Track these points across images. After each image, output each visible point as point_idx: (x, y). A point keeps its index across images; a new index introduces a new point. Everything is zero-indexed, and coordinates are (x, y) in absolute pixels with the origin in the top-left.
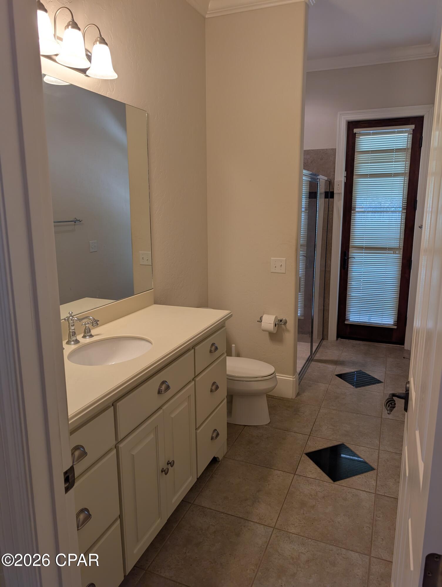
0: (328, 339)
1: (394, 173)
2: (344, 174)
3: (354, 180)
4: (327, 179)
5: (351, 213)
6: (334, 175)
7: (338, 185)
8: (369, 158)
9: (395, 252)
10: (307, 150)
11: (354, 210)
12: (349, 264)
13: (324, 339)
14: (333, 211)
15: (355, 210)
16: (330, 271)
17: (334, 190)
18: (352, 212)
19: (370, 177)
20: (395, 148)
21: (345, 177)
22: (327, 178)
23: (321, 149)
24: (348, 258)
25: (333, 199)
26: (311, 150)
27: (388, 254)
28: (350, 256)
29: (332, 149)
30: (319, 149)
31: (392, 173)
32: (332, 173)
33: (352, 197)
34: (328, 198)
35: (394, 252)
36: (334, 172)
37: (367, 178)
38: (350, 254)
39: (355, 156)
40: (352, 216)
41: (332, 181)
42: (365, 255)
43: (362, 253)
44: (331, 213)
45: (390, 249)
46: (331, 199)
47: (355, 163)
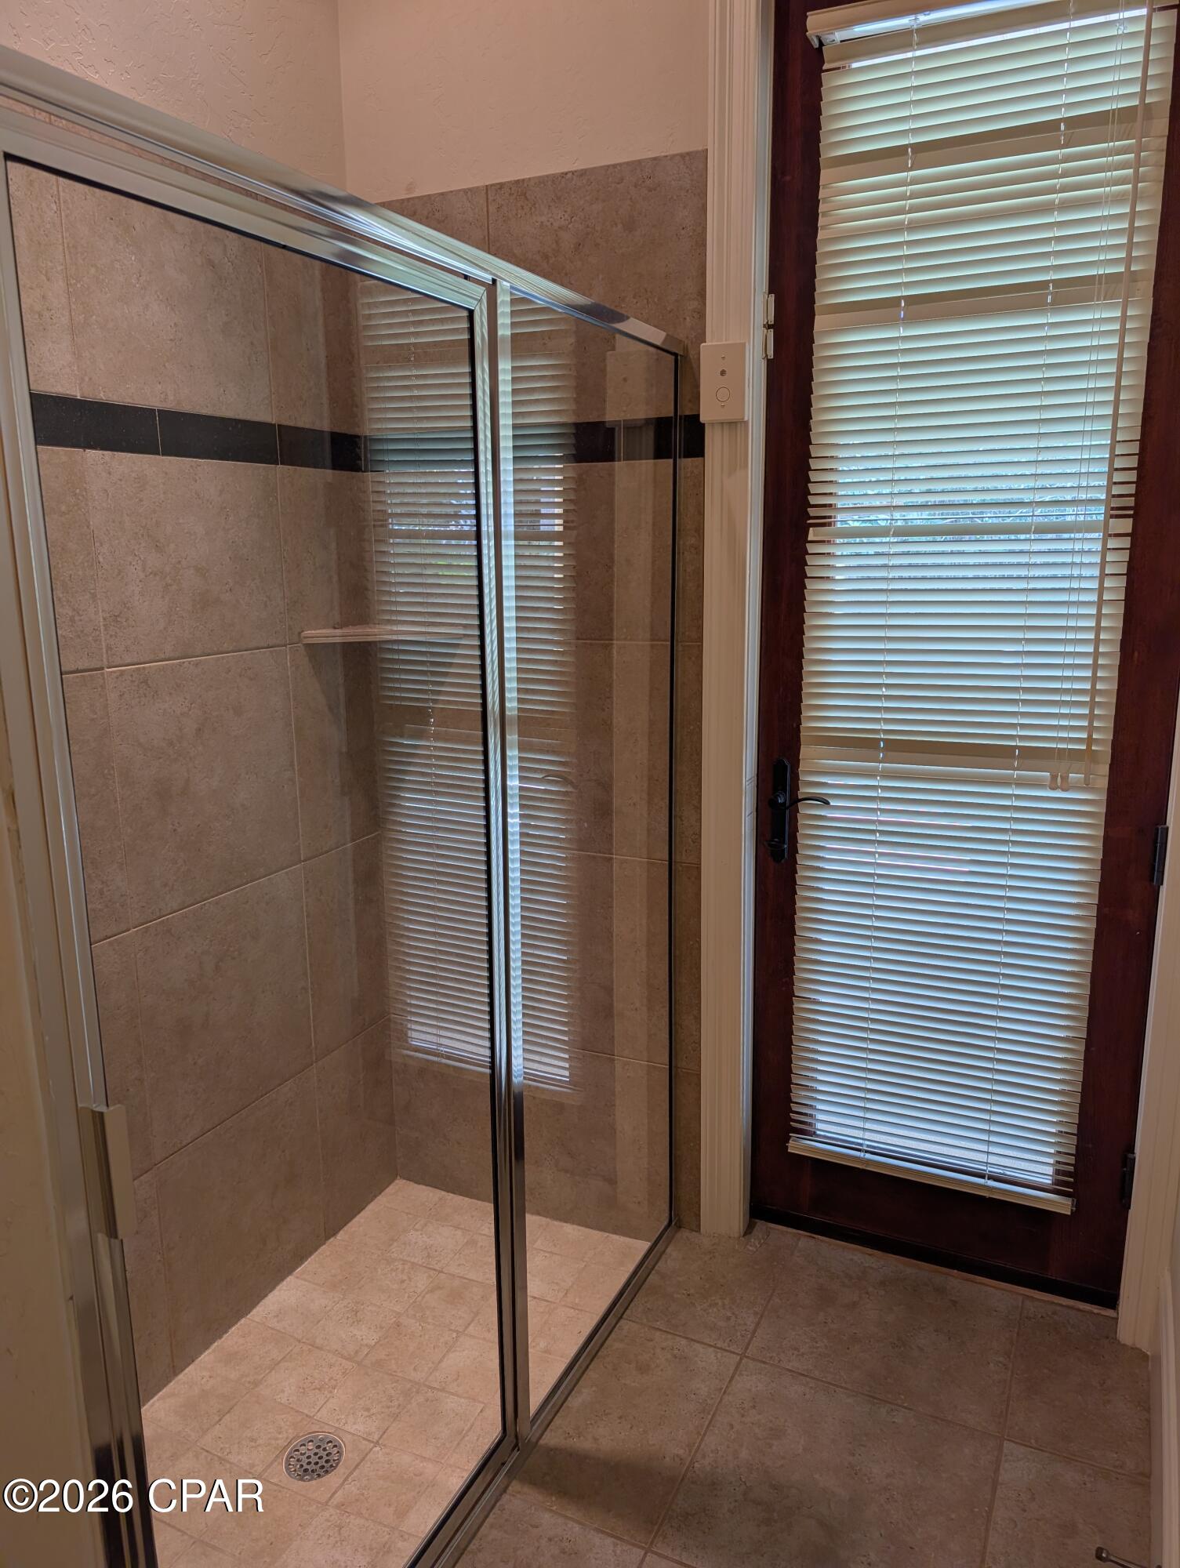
0: (698, 1229)
1: (1057, 283)
2: (760, 306)
3: (819, 340)
4: (665, 341)
5: (805, 540)
6: (701, 314)
7: (723, 373)
8: (902, 197)
9: (1065, 778)
10: (554, 175)
11: (825, 522)
12: (802, 831)
13: (679, 1227)
14: (700, 531)
15: (830, 524)
16: (699, 869)
17: (699, 411)
18: (811, 537)
19: (912, 320)
20: (1064, 114)
21: (768, 327)
22: (663, 335)
23: (628, 163)
24: (795, 801)
25: (700, 459)
26: (573, 173)
27: (1020, 783)
28: (804, 790)
29: (682, 156)
30: (614, 166)
31: (1044, 285)
32: (694, 304)
33: (808, 441)
34: (670, 457)
35: (1054, 778)
36: (702, 294)
37: (892, 322)
38: (802, 777)
39: (822, 194)
40: (810, 560)
41: (692, 353)
42: (884, 788)
43: (871, 774)
44: (693, 541)
45: (1032, 756)
46: (687, 463)
47: (821, 235)
